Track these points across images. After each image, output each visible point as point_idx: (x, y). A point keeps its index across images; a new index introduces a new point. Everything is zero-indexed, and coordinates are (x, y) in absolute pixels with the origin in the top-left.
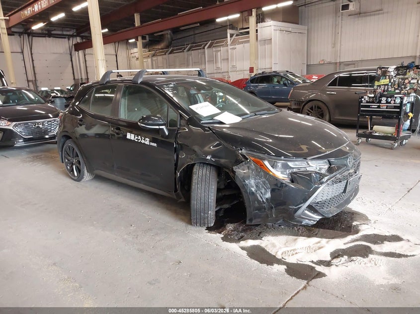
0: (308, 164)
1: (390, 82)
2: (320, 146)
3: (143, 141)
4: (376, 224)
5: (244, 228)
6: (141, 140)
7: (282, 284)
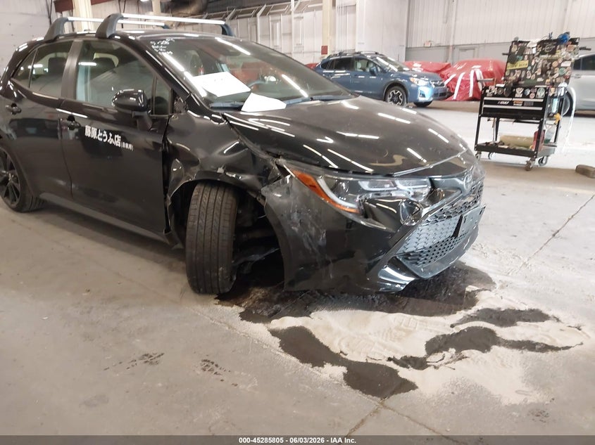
0: (395, 186)
1: (530, 64)
2: (419, 157)
3: (111, 141)
4: (503, 291)
5: (283, 296)
6: (108, 138)
7: (336, 404)
